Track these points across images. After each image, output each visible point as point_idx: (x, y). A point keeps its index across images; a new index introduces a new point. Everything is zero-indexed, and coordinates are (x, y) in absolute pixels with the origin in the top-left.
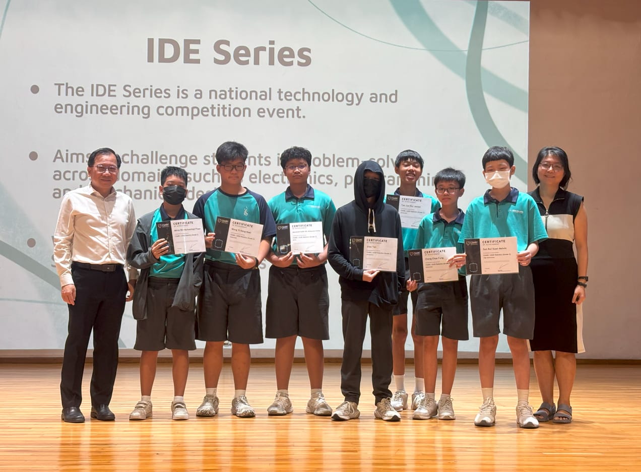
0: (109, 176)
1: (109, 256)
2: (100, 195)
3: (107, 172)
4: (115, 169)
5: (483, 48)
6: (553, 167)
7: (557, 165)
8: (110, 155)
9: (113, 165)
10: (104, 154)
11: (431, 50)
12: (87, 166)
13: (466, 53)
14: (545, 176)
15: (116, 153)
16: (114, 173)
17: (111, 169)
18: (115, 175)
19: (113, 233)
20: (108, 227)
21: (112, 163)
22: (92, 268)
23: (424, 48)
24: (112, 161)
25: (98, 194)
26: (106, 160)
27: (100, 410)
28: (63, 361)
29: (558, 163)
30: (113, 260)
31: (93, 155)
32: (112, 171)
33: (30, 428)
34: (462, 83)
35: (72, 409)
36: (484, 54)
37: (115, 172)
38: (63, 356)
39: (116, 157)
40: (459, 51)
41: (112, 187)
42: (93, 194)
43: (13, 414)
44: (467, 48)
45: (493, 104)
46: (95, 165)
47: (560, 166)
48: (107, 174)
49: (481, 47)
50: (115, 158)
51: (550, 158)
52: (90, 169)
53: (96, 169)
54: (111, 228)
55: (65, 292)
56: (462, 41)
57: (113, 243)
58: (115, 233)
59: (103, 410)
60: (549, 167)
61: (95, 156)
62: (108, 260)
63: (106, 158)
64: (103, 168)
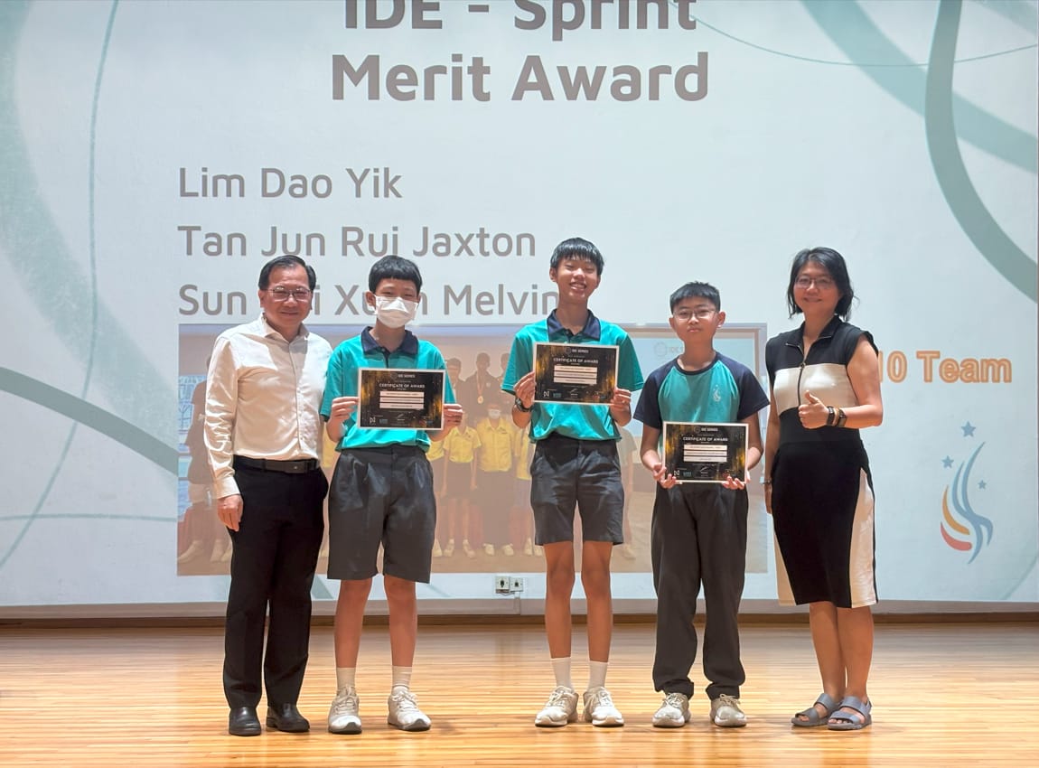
0: (294, 307)
1: (298, 446)
2: (281, 337)
3: (291, 299)
4: (304, 293)
5: (956, 59)
6: (815, 283)
7: (824, 278)
8: (295, 267)
9: (300, 287)
10: (284, 268)
11: (862, 66)
12: (258, 289)
13: (926, 68)
14: (806, 299)
15: (307, 264)
16: (305, 301)
17: (298, 293)
18: (305, 304)
19: (305, 405)
20: (298, 394)
21: (300, 283)
22: (267, 467)
23: (848, 62)
24: (298, 279)
25: (279, 336)
26: (290, 278)
27: (283, 713)
28: (224, 623)
29: (823, 275)
30: (305, 452)
31: (268, 268)
32: (299, 297)
33: (186, 742)
34: (918, 123)
35: (242, 711)
36: (958, 70)
37: (304, 298)
38: (225, 615)
39: (308, 271)
40: (912, 66)
41: (301, 324)
42: (269, 336)
43: (153, 716)
44: (927, 61)
45: (974, 160)
46: (271, 288)
47: (828, 280)
48: (291, 303)
49: (953, 56)
50: (305, 273)
51: (811, 267)
52: (263, 294)
53: (272, 294)
54: (302, 396)
55: (225, 507)
56: (918, 48)
57: (306, 422)
58: (308, 404)
59: (287, 714)
60: (810, 283)
61: (270, 271)
62: (296, 454)
63: (291, 275)
64: (284, 293)
